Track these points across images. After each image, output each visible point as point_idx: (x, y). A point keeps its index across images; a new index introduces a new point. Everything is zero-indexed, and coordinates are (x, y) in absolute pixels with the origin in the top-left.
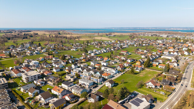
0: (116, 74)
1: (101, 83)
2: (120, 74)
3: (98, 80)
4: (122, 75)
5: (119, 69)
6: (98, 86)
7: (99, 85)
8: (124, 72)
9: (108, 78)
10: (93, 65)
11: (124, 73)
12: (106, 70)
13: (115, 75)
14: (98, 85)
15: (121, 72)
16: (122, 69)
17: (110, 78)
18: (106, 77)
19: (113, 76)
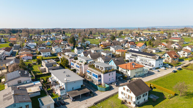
0: (158, 68)
1: (107, 86)
2: (170, 71)
3: (100, 76)
4: (175, 72)
5: (166, 61)
6: (95, 95)
7: (102, 91)
8: (180, 67)
9: (135, 74)
10: (114, 52)
11: (180, 69)
12: (134, 59)
13: (155, 71)
14: (97, 92)
15: (172, 66)
16: (174, 59)
17: (139, 76)
18: (129, 73)
19: (150, 73)
